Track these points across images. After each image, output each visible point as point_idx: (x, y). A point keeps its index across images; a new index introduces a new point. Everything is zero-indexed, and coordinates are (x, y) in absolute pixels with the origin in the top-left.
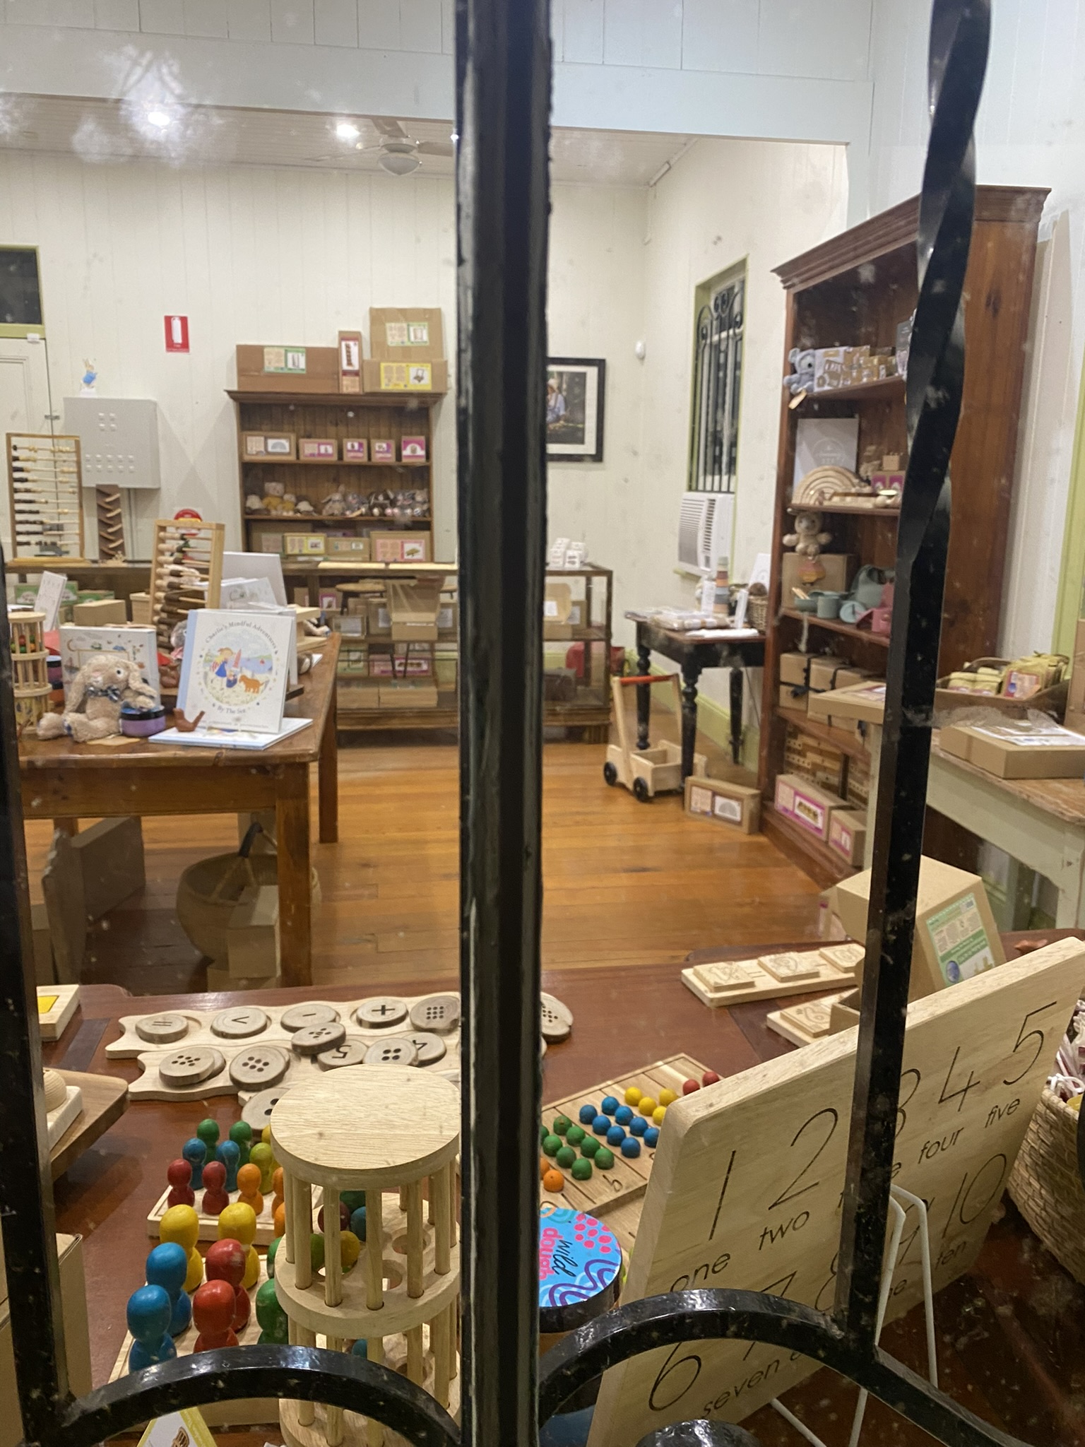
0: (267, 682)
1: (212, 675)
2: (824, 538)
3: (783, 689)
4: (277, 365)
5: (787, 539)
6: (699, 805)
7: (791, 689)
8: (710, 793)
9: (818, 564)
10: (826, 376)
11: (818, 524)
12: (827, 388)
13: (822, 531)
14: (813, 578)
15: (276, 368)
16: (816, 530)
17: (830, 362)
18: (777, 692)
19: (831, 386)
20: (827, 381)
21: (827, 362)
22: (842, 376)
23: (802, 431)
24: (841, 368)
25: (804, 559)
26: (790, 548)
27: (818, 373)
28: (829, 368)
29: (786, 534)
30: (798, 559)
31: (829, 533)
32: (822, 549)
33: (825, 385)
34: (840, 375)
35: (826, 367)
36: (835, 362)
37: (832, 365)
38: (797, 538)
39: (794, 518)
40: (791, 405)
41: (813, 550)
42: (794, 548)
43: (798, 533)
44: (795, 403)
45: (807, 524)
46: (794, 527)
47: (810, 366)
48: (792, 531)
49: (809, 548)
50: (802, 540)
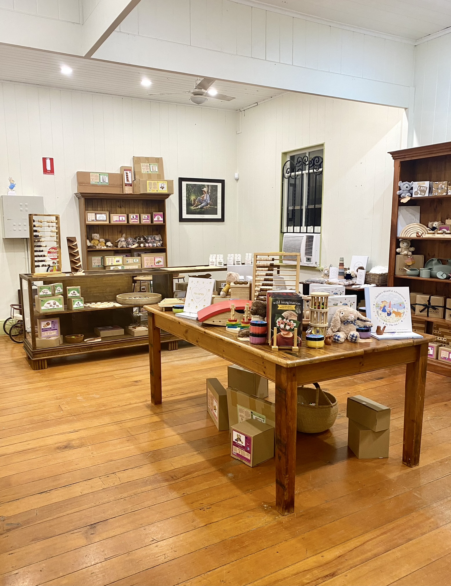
0: (404, 312)
1: (380, 312)
2: (412, 249)
4: (96, 181)
5: (398, 250)
9: (412, 259)
10: (419, 191)
11: (410, 244)
14: (410, 264)
15: (95, 182)
16: (409, 247)
17: (421, 187)
19: (421, 195)
20: (419, 193)
21: (419, 186)
22: (427, 191)
23: (400, 211)
24: (426, 189)
25: (406, 257)
26: (399, 254)
27: (414, 190)
28: (420, 188)
29: (397, 248)
30: (403, 257)
31: (414, 247)
32: (413, 253)
33: (419, 195)
34: (426, 191)
35: (419, 188)
36: (423, 187)
37: (422, 187)
38: (402, 250)
39: (400, 242)
40: (401, 201)
41: (410, 253)
42: (401, 253)
43: (402, 248)
44: (404, 201)
45: (405, 244)
46: (400, 246)
47: (407, 187)
48: (400, 247)
49: (408, 253)
50: (404, 250)
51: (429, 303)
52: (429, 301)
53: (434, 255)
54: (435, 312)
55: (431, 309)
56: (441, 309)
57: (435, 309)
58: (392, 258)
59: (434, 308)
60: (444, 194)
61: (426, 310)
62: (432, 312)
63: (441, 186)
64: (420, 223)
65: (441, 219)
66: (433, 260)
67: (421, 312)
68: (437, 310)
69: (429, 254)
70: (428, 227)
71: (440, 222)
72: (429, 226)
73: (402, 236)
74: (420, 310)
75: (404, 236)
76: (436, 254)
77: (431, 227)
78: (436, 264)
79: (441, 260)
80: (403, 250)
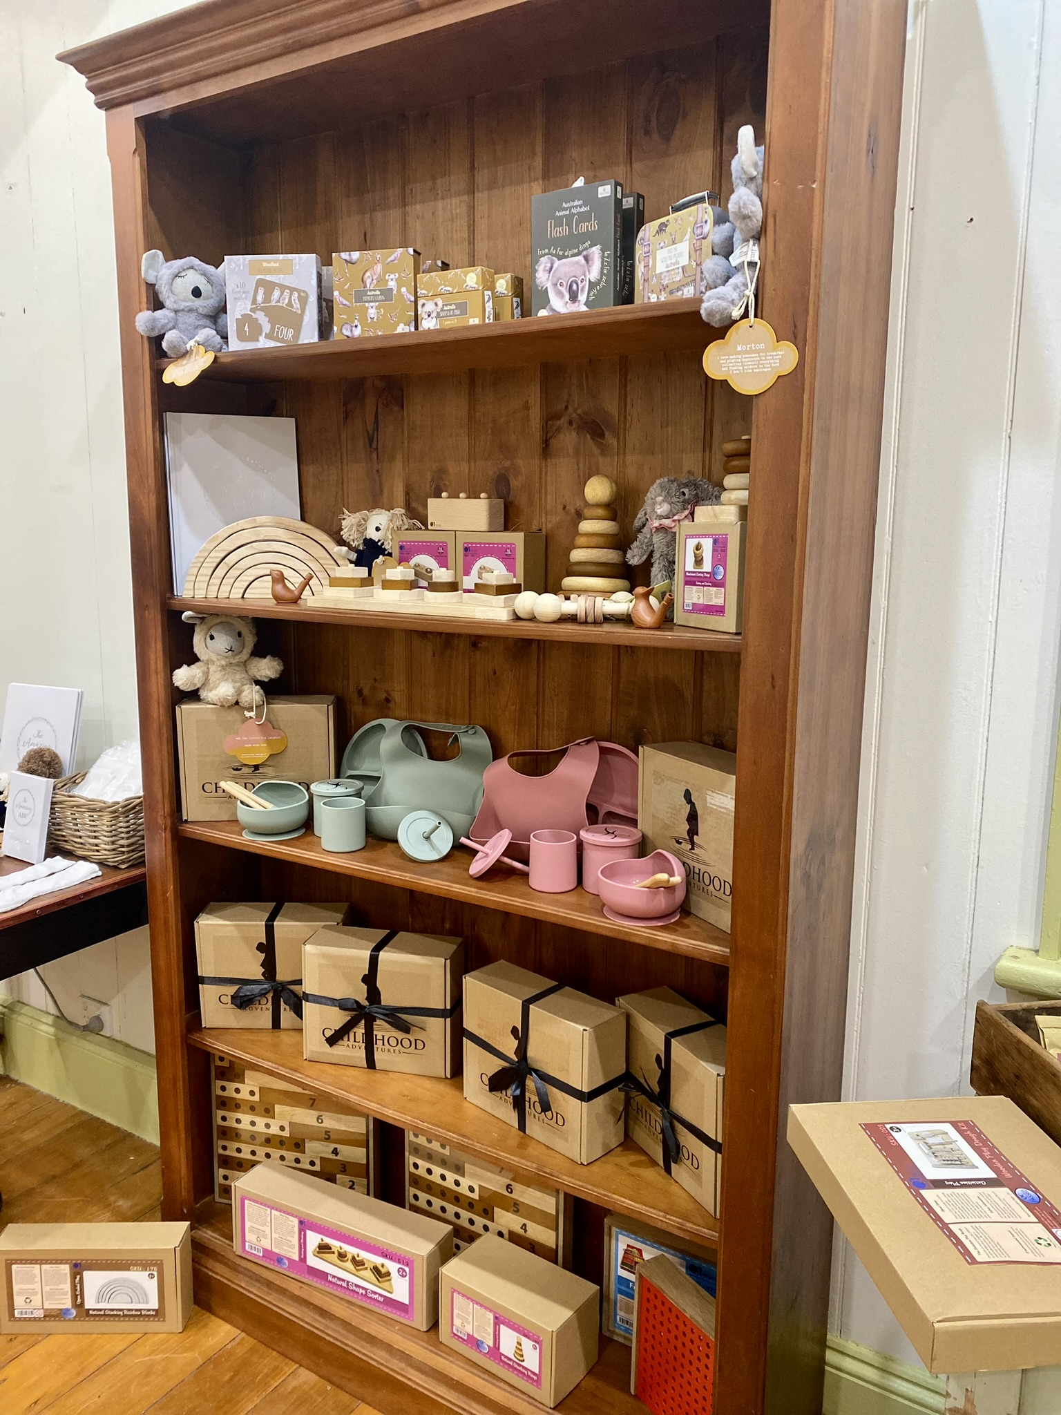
2: (268, 668)
3: (208, 994)
5: (183, 677)
6: (37, 1301)
7: (232, 990)
8: (66, 1269)
9: (271, 725)
10: (261, 317)
11: (250, 640)
12: (263, 343)
13: (258, 652)
14: (261, 756)
16: (245, 655)
17: (269, 287)
18: (192, 1002)
19: (276, 339)
20: (266, 328)
21: (260, 283)
22: (306, 319)
23: (177, 441)
24: (303, 301)
25: (233, 715)
26: (193, 696)
27: (236, 311)
28: (267, 298)
29: (174, 665)
30: (214, 718)
31: (274, 655)
32: (272, 689)
33: (262, 338)
34: (301, 316)
35: (260, 298)
36: (283, 288)
37: (276, 294)
38: (207, 674)
39: (189, 629)
40: (167, 378)
41: (253, 694)
42: (203, 694)
43: (208, 662)
44: (180, 374)
45: (222, 642)
46: (196, 650)
47: (197, 293)
48: (192, 659)
49: (239, 692)
50: (218, 675)
51: (374, 994)
52: (370, 979)
53: (387, 700)
54: (406, 1043)
55: (382, 1030)
56: (437, 1029)
57: (405, 1028)
58: (155, 725)
59: (399, 1019)
60: (402, 328)
61: (360, 1030)
62: (393, 1042)
63: (382, 280)
64: (303, 519)
65: (407, 494)
66: (381, 727)
67: (332, 1040)
68: (420, 1035)
69: (360, 692)
70: (341, 542)
71: (399, 511)
72: (345, 534)
73: (200, 594)
74: (329, 1033)
75: (212, 594)
76: (398, 696)
77: (358, 543)
78: (396, 757)
79: (424, 733)
80: (215, 675)
